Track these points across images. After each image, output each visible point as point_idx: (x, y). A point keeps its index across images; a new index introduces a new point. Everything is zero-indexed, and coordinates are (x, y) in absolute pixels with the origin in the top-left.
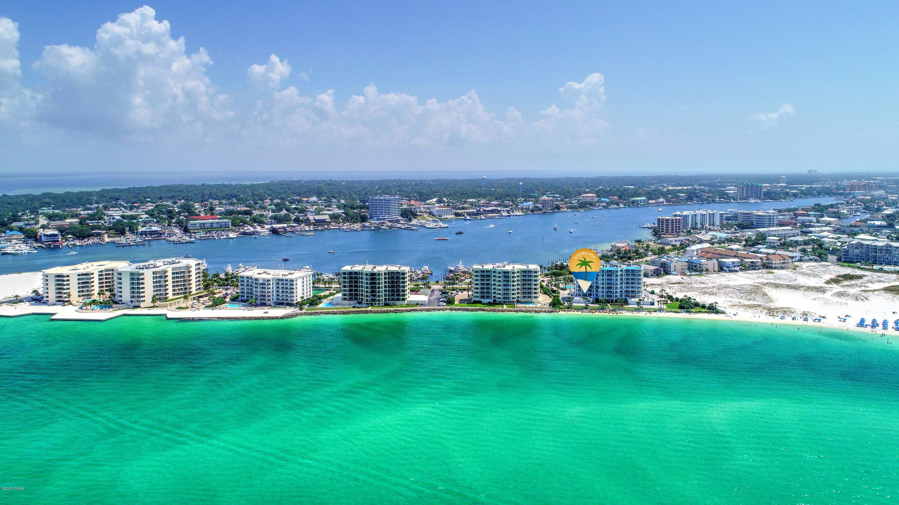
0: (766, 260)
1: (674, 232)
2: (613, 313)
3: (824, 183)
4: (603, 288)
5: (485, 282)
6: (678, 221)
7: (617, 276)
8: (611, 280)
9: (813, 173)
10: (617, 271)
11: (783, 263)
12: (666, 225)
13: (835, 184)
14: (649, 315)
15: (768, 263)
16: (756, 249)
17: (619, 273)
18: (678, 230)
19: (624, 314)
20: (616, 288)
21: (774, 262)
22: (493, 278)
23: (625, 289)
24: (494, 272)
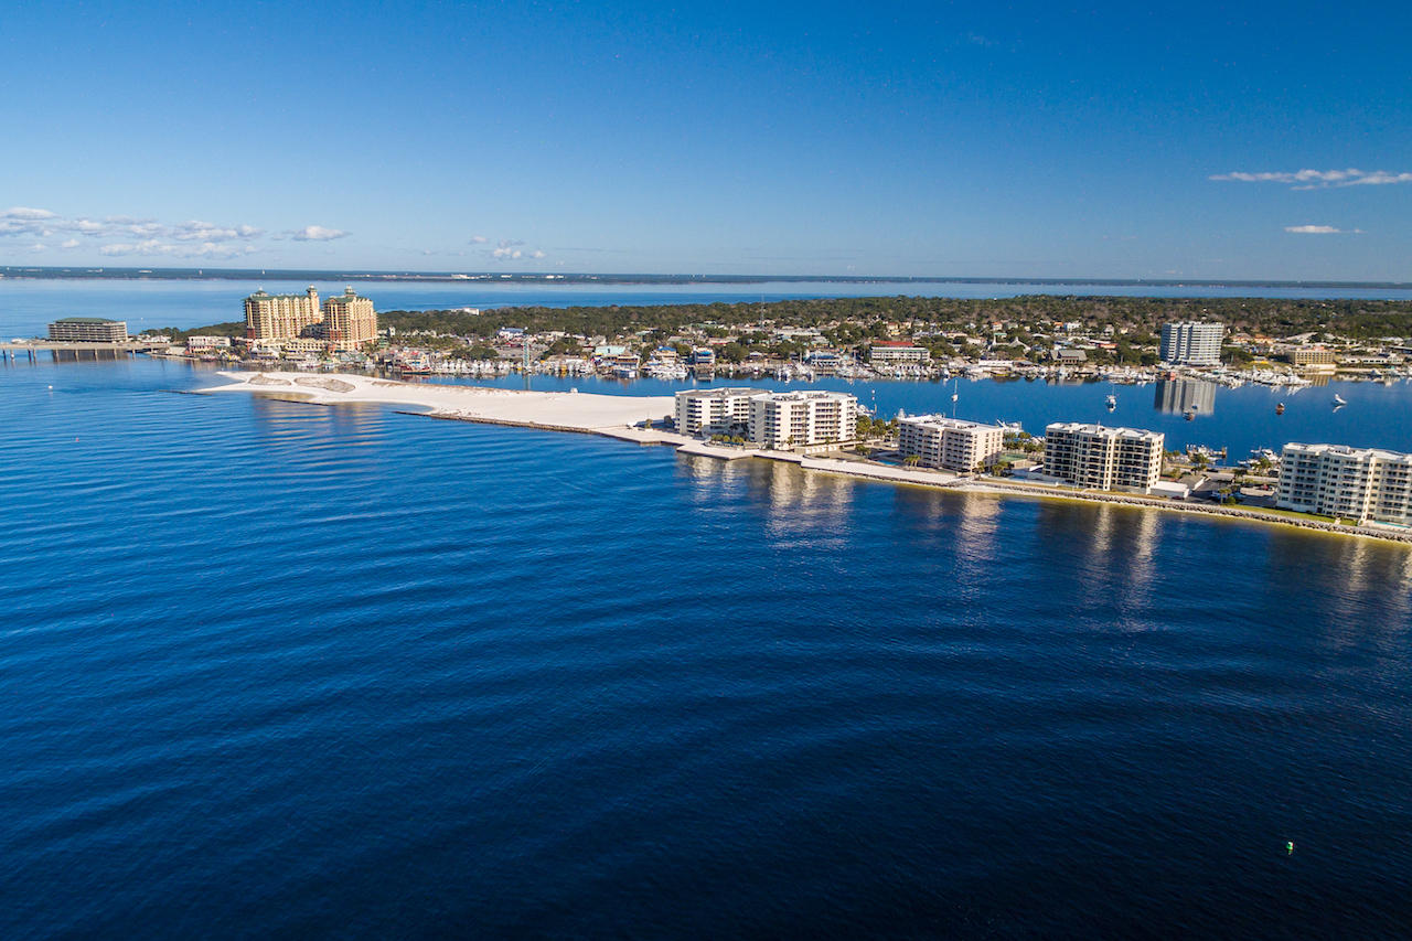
5: (1306, 475)
22: (1323, 470)
24: (1327, 459)
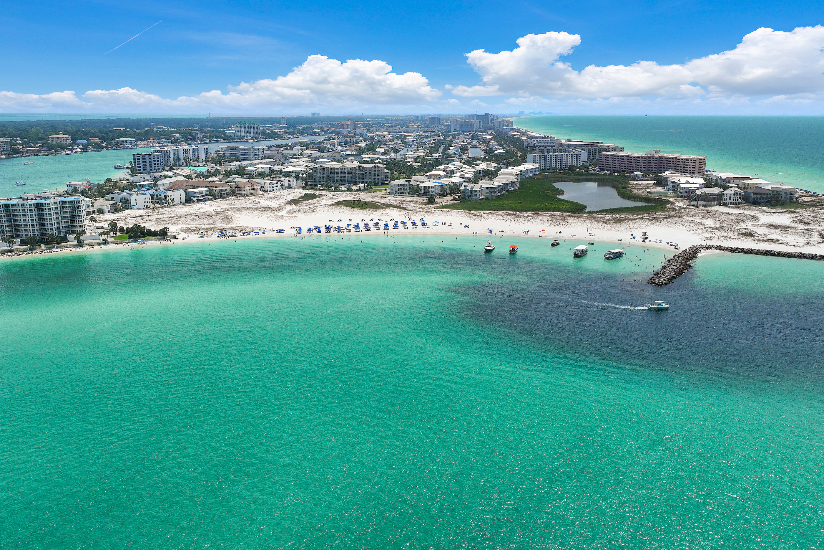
0: (236, 187)
1: (153, 169)
2: (45, 253)
3: (320, 123)
4: (33, 225)
6: (156, 157)
7: (49, 209)
8: (43, 215)
9: (316, 116)
10: (49, 204)
11: (252, 189)
12: (143, 162)
13: (330, 124)
14: (90, 249)
15: (238, 190)
16: (231, 179)
17: (52, 206)
18: (157, 168)
19: (60, 252)
20: (51, 224)
21: (243, 189)
23: (64, 225)
